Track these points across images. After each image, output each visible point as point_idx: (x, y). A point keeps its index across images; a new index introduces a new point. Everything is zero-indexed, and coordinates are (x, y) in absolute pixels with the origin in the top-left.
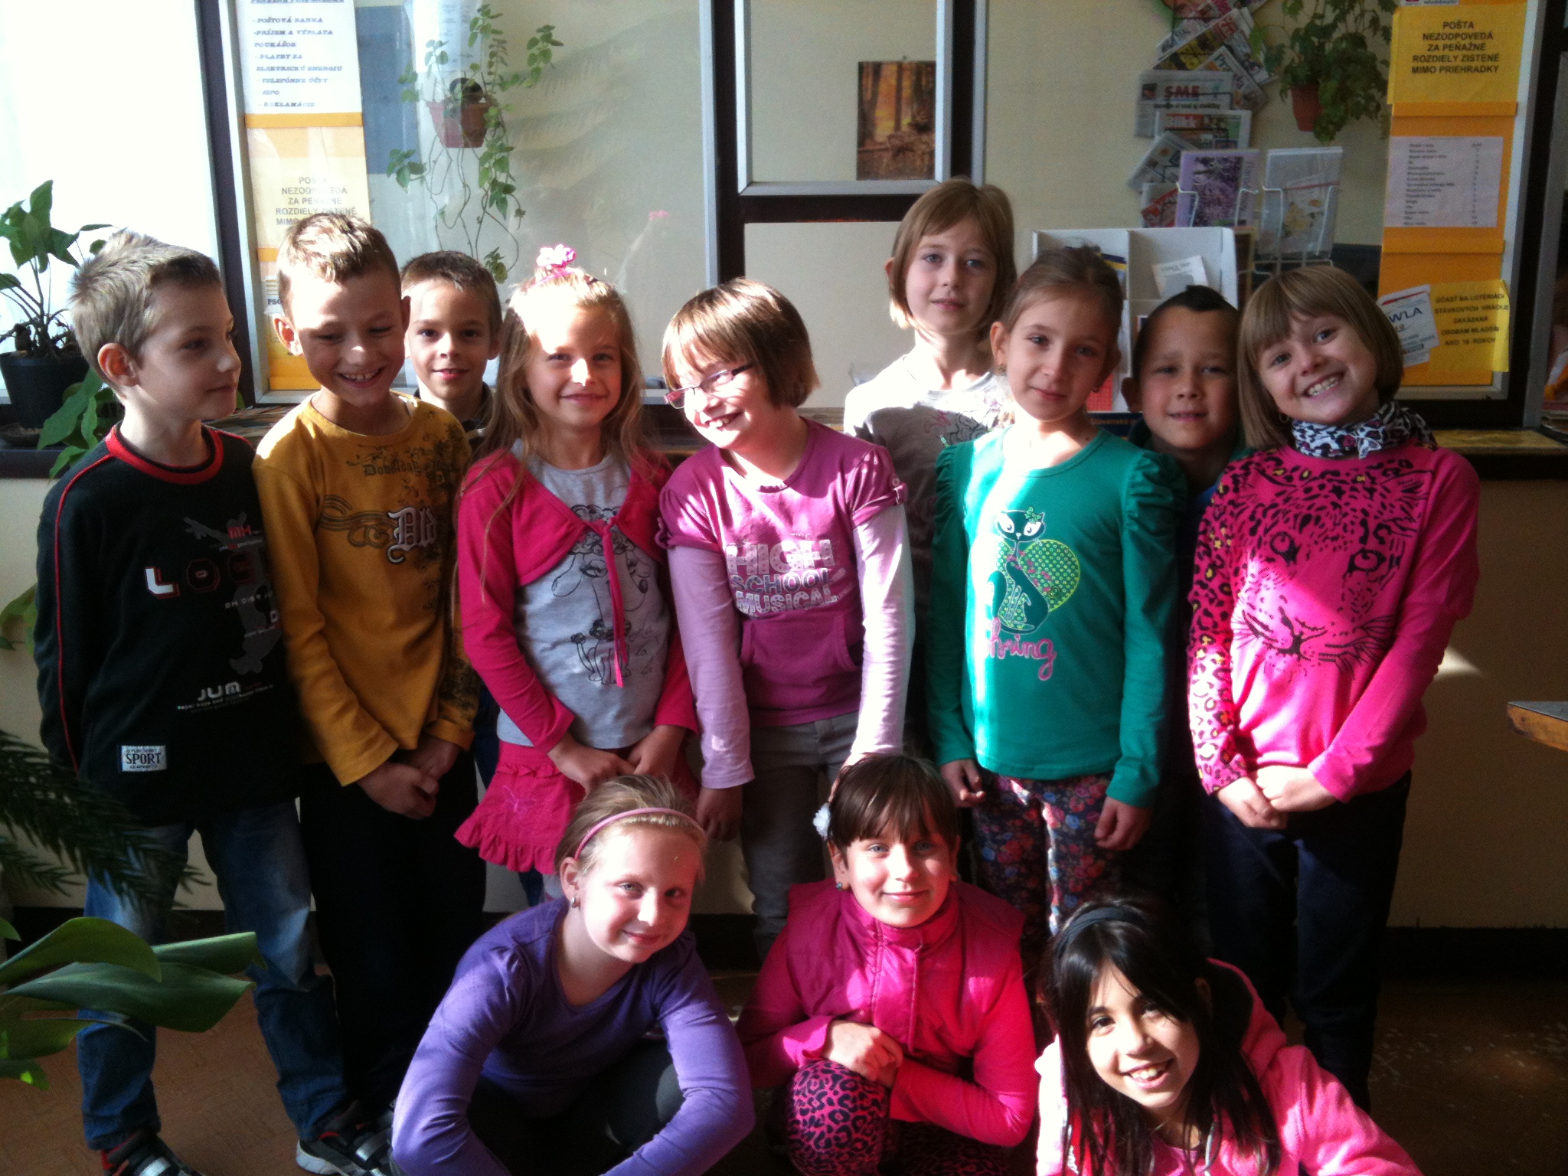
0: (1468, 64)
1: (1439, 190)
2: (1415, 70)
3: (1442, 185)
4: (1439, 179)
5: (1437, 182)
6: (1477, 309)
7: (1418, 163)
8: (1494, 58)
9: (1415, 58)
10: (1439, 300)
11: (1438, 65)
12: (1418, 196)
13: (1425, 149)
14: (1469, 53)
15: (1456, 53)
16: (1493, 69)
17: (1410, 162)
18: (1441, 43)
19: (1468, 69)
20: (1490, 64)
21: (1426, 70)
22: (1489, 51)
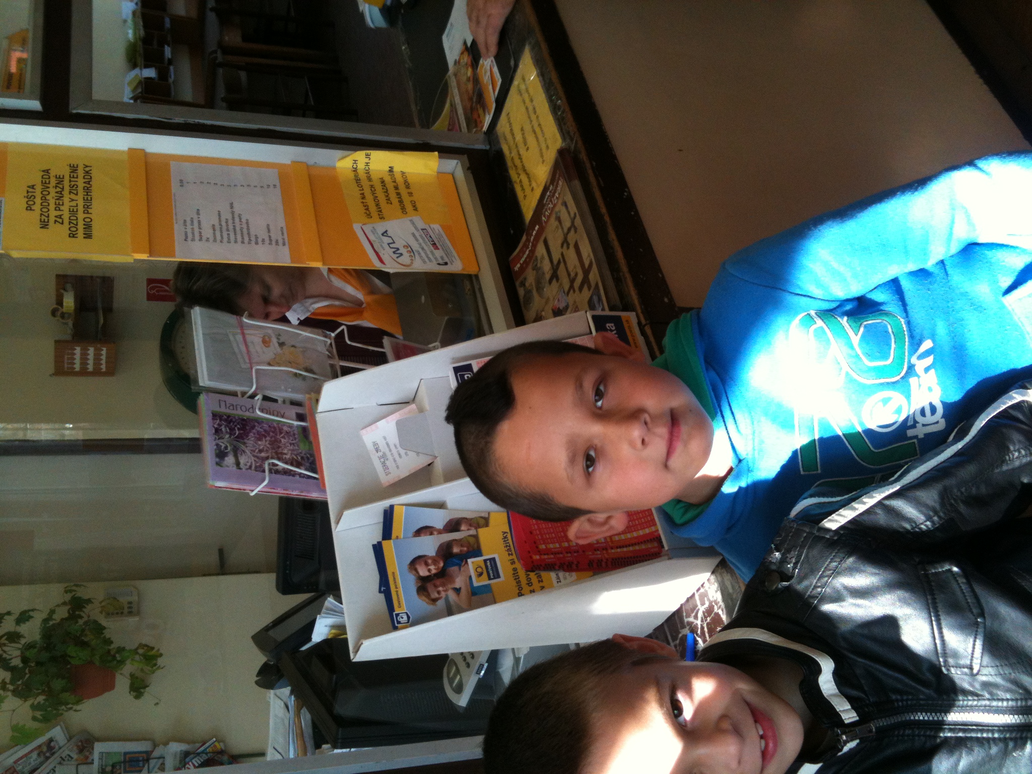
0: (80, 190)
1: (240, 216)
2: (88, 236)
3: (233, 213)
4: (226, 215)
5: (229, 217)
6: (372, 186)
7: (208, 232)
8: (74, 169)
9: (73, 235)
10: (369, 216)
11: (81, 216)
12: (249, 234)
13: (189, 227)
14: (67, 188)
15: (66, 199)
16: (87, 169)
17: (208, 240)
18: (53, 213)
19: (88, 190)
20: (81, 172)
21: (88, 226)
22: (66, 172)
